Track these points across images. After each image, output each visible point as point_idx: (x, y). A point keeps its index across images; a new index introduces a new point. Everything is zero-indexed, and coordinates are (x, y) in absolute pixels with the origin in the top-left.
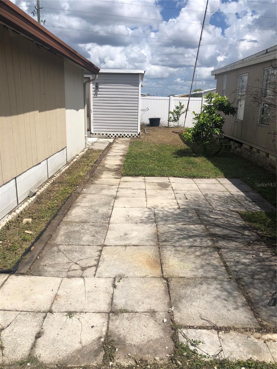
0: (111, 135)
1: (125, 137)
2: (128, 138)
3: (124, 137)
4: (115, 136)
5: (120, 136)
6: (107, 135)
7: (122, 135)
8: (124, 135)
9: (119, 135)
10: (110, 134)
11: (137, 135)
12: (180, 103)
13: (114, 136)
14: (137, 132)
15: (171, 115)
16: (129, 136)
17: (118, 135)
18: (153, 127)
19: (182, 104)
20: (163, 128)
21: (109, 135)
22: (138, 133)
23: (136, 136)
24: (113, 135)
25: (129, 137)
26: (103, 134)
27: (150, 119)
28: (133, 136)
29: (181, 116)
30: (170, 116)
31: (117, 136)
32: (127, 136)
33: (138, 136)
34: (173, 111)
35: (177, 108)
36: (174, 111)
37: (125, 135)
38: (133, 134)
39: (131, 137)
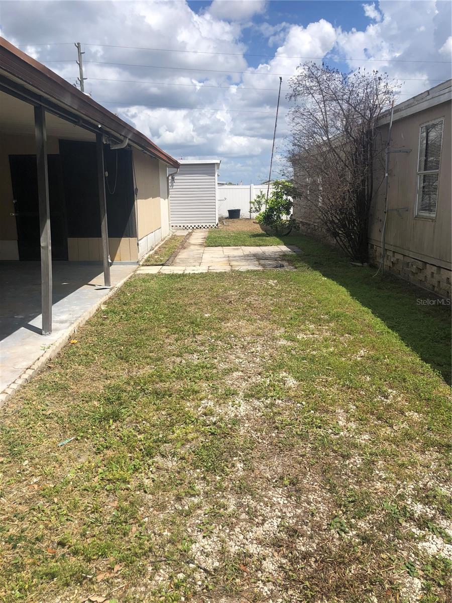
2: (206, 229)
4: (193, 228)
8: (202, 226)
9: (197, 226)
10: (187, 226)
11: (215, 225)
12: (261, 192)
13: (191, 228)
14: (215, 223)
15: (252, 205)
18: (232, 219)
20: (244, 220)
22: (217, 224)
27: (230, 211)
30: (251, 207)
31: (195, 228)
33: (216, 227)
35: (259, 197)
36: (255, 201)
38: (212, 225)
39: (210, 228)
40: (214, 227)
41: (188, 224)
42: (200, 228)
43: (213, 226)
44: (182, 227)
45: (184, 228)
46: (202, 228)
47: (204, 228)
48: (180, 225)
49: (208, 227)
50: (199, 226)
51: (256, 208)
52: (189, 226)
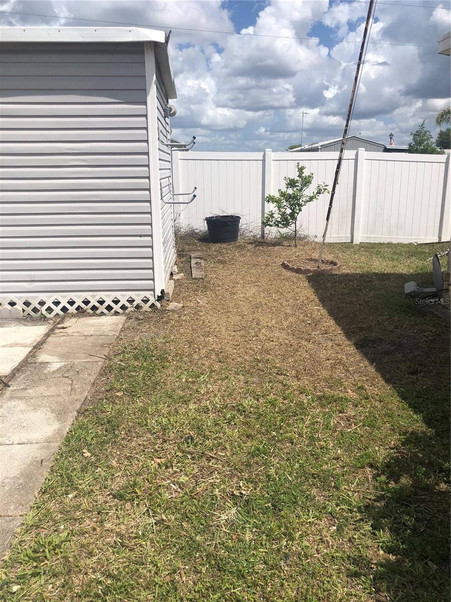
0: (46, 307)
1: (106, 311)
2: (117, 313)
3: (98, 312)
4: (64, 309)
5: (83, 305)
6: (32, 307)
7: (90, 305)
8: (101, 302)
9: (79, 303)
10: (42, 303)
11: (152, 300)
12: (301, 170)
13: (57, 310)
14: (154, 290)
15: (271, 207)
16: (120, 304)
17: (75, 306)
18: (218, 246)
19: (306, 173)
20: (250, 246)
21: (38, 307)
22: (158, 293)
23: (150, 303)
24: (53, 306)
25: (120, 311)
26: (12, 304)
27: (209, 220)
28: (138, 307)
29: (302, 208)
30: (267, 211)
31: (72, 309)
32: (113, 305)
33: (158, 305)
34: (277, 195)
35: (292, 183)
36: (283, 194)
37: (106, 304)
38: (138, 297)
39: (131, 309)
40: (146, 307)
41: (42, 297)
42: (94, 308)
43: (146, 301)
44: (19, 307)
45: (29, 310)
46: (102, 309)
47: (109, 308)
48: (13, 297)
49: (124, 307)
50: (86, 302)
51: (283, 214)
52: (49, 304)
